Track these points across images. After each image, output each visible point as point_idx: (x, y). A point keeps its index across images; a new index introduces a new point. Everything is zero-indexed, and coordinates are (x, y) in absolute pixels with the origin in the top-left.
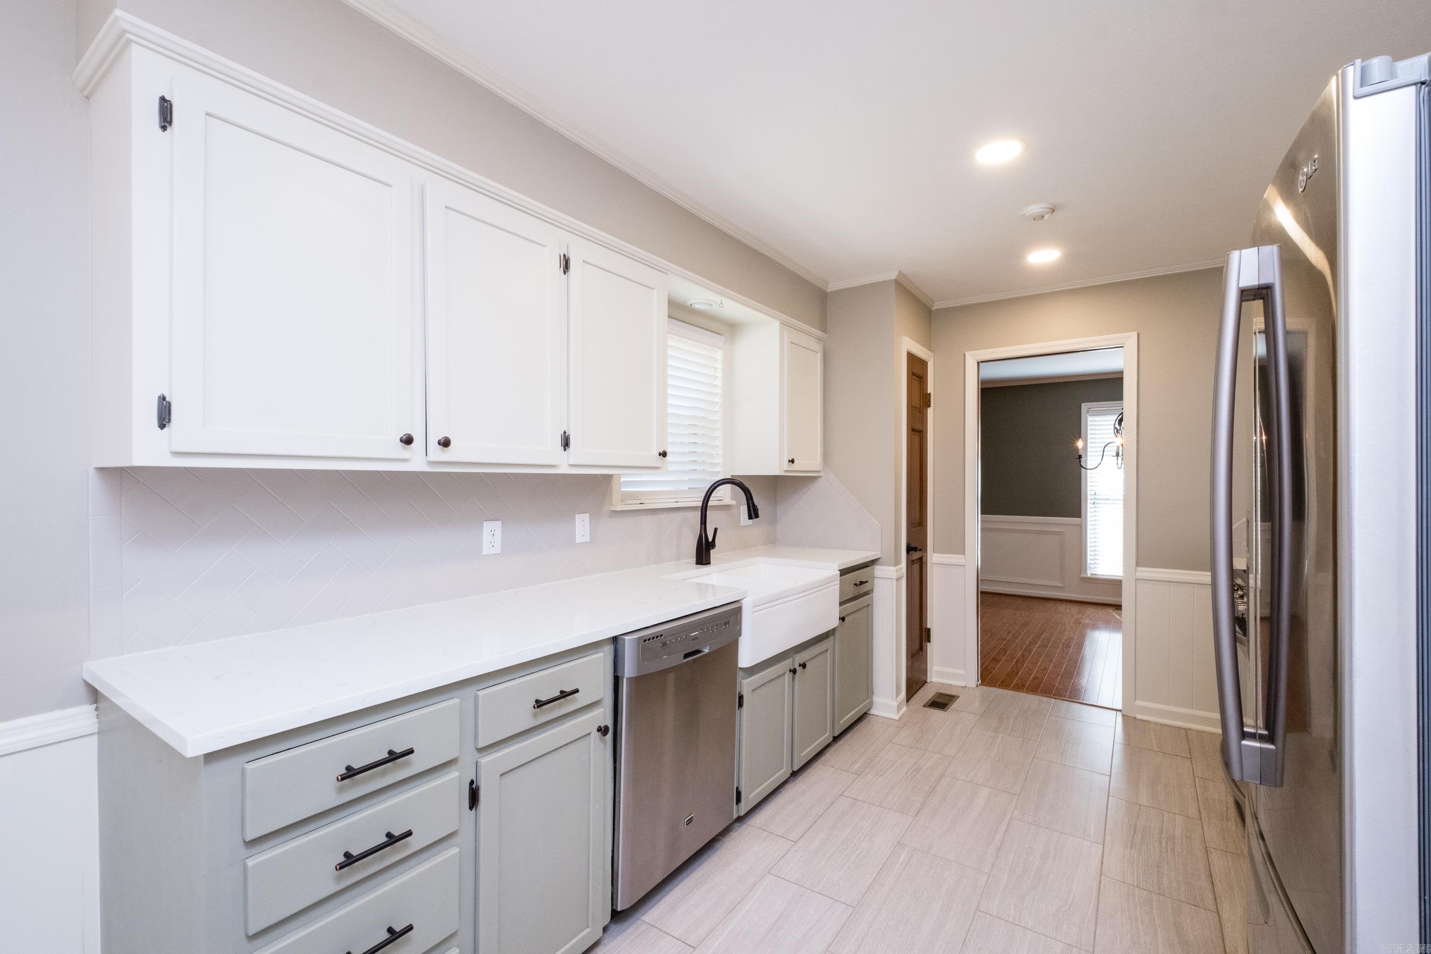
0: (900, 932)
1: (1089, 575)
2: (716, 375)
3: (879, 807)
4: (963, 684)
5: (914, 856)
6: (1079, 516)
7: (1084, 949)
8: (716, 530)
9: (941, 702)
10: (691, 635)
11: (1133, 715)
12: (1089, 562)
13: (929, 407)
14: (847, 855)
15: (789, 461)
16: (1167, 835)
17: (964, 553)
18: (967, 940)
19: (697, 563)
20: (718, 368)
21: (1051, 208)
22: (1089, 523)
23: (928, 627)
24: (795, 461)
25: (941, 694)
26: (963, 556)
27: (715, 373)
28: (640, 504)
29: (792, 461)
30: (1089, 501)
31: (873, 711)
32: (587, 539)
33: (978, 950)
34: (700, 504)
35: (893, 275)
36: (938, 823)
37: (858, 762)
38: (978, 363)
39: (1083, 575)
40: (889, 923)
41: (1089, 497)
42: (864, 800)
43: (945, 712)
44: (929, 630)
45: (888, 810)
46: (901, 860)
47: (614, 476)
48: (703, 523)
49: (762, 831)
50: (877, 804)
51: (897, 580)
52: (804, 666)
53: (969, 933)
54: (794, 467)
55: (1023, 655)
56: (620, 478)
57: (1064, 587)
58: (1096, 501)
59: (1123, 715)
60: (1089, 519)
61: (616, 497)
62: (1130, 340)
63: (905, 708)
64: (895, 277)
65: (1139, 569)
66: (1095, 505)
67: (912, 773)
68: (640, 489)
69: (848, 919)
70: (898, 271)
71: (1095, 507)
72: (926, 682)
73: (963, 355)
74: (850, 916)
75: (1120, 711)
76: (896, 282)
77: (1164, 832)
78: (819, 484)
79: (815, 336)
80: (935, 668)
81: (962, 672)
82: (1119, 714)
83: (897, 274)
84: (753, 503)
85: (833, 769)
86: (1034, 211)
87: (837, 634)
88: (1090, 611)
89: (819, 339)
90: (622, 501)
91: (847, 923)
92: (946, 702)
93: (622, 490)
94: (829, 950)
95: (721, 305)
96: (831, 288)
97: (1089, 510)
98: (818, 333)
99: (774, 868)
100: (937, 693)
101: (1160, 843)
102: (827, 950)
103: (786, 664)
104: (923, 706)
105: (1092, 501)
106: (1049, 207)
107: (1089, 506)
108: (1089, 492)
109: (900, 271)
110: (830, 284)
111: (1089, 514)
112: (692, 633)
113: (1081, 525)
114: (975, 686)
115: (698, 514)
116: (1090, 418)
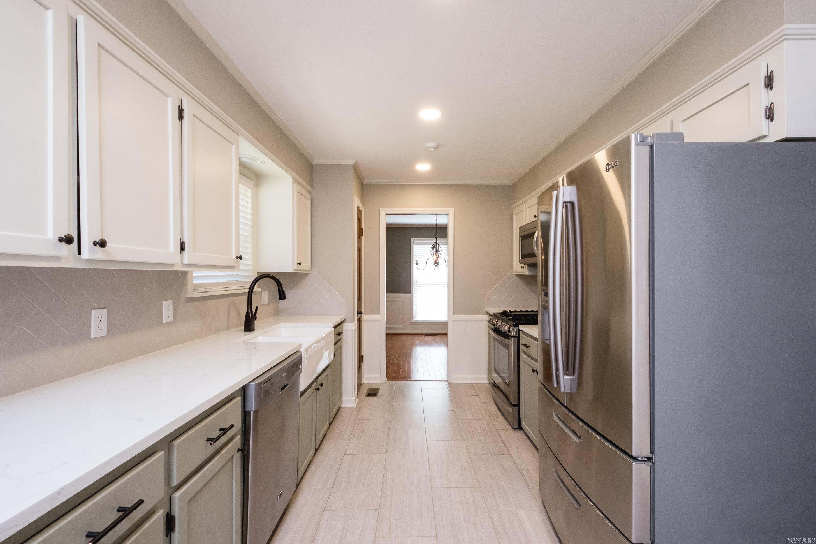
0: (405, 512)
1: (414, 321)
2: (248, 206)
3: (367, 455)
4: (379, 382)
5: (395, 473)
6: (410, 293)
7: (477, 487)
8: (257, 308)
9: (373, 393)
10: (284, 375)
11: (452, 382)
12: (414, 314)
13: (363, 236)
14: (362, 485)
15: (298, 264)
16: (483, 429)
17: (380, 314)
18: (434, 503)
19: (245, 331)
20: (249, 202)
21: (437, 146)
22: (414, 296)
23: (362, 354)
24: (301, 264)
25: (371, 389)
26: (379, 315)
27: (248, 205)
28: (205, 292)
29: (300, 264)
30: (414, 285)
31: (343, 405)
32: (171, 319)
33: (440, 505)
34: (247, 291)
35: (352, 162)
36: (398, 453)
37: (346, 435)
38: (386, 215)
39: (411, 321)
40: (398, 510)
41: (414, 283)
42: (357, 453)
43: (377, 398)
44: (363, 356)
45: (372, 454)
46: (389, 477)
47: (190, 272)
48: (249, 304)
49: (310, 489)
50: (365, 453)
51: (355, 330)
52: (321, 385)
53: (434, 500)
54: (300, 267)
55: (398, 363)
56: (193, 274)
57: (404, 328)
58: (417, 286)
59: (449, 383)
60: (414, 294)
61: (190, 288)
62: (451, 212)
63: (357, 400)
64: (354, 163)
65: (455, 315)
66: (417, 287)
67: (375, 432)
68: (205, 282)
69: (378, 516)
70: (355, 160)
71: (416, 288)
72: (362, 384)
73: (379, 210)
74: (378, 515)
75: (447, 381)
76: (354, 165)
77: (482, 429)
78: (309, 277)
79: (308, 190)
80: (365, 376)
81: (379, 375)
82: (447, 382)
83: (354, 162)
84: (282, 290)
85: (334, 442)
86: (431, 145)
87: (332, 365)
88: (416, 338)
89: (309, 192)
90: (194, 290)
91: (379, 519)
92: (375, 393)
93: (193, 282)
94: (376, 536)
95: (263, 162)
96: (316, 162)
97: (414, 290)
98: (309, 187)
99: (326, 506)
100: (369, 389)
101: (482, 433)
102: (375, 537)
103: (314, 386)
104: (365, 397)
105: (415, 286)
106: (436, 144)
107: (414, 288)
108: (414, 281)
109: (356, 161)
110: (315, 160)
111: (414, 292)
112: (283, 374)
113: (411, 297)
114: (385, 382)
115: (246, 298)
116: (414, 246)
